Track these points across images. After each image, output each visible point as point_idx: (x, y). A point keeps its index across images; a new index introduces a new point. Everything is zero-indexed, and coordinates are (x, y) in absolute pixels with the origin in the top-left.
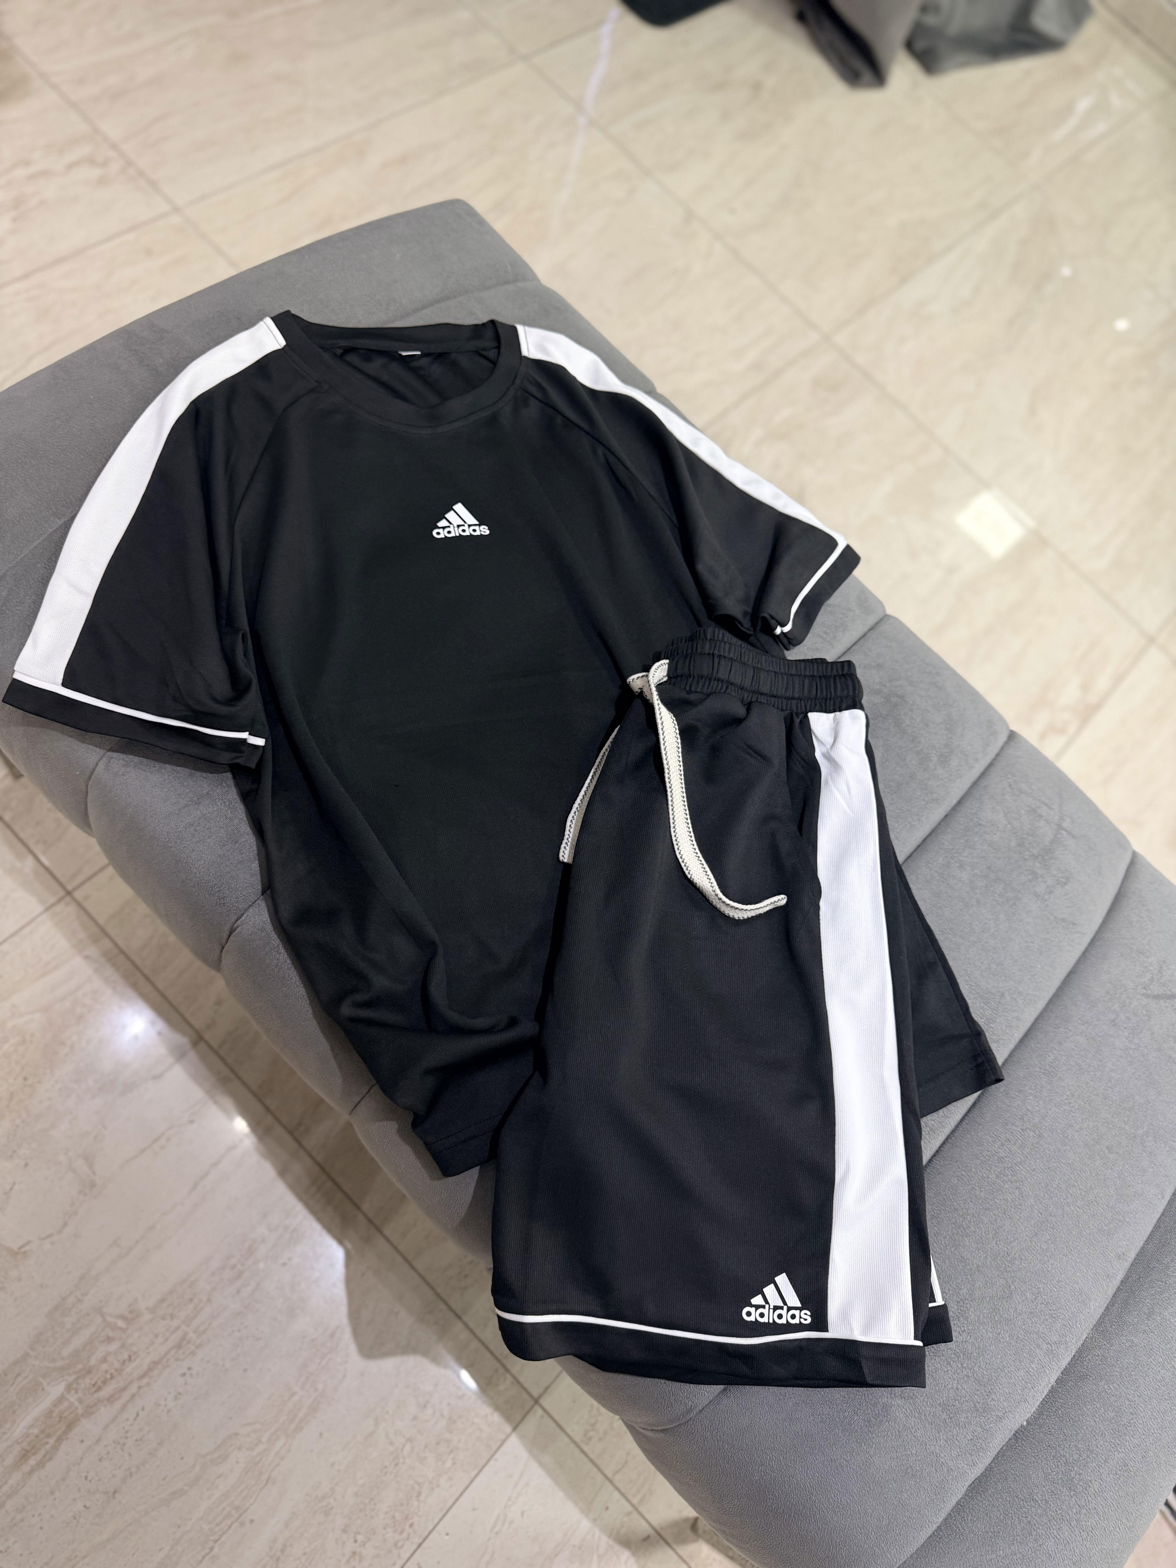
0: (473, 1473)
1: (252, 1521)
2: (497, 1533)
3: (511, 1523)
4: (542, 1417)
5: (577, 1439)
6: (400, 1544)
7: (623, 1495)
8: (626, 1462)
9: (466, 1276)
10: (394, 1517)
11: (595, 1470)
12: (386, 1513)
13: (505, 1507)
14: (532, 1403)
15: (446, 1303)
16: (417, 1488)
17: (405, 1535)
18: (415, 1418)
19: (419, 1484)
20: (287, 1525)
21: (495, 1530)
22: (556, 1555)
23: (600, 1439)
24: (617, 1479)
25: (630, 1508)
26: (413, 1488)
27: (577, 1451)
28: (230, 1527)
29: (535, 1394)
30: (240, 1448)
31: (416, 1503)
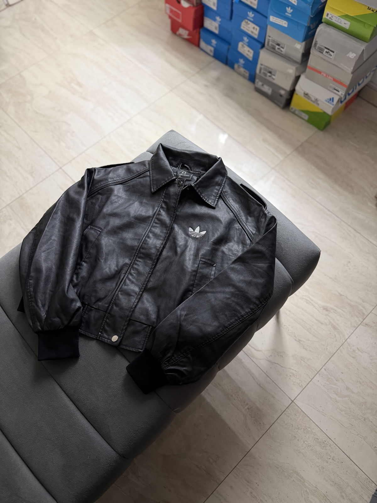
0: (312, 422)
1: (326, 492)
2: (326, 415)
3: (323, 410)
4: (297, 400)
5: (302, 389)
6: (330, 445)
7: (315, 376)
8: (307, 374)
9: (260, 423)
10: (323, 447)
11: (309, 384)
12: (322, 449)
13: (320, 412)
14: (293, 403)
15: (267, 430)
16: (316, 439)
17: (328, 443)
18: (298, 440)
19: (315, 439)
20: (327, 481)
21: (325, 415)
22: (330, 397)
23: (302, 382)
24: (312, 378)
25: (318, 374)
26: (316, 441)
27: (305, 389)
28: (328, 499)
29: (291, 402)
30: (308, 497)
31: (320, 440)
